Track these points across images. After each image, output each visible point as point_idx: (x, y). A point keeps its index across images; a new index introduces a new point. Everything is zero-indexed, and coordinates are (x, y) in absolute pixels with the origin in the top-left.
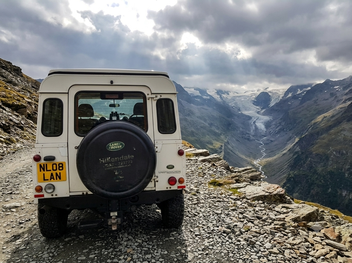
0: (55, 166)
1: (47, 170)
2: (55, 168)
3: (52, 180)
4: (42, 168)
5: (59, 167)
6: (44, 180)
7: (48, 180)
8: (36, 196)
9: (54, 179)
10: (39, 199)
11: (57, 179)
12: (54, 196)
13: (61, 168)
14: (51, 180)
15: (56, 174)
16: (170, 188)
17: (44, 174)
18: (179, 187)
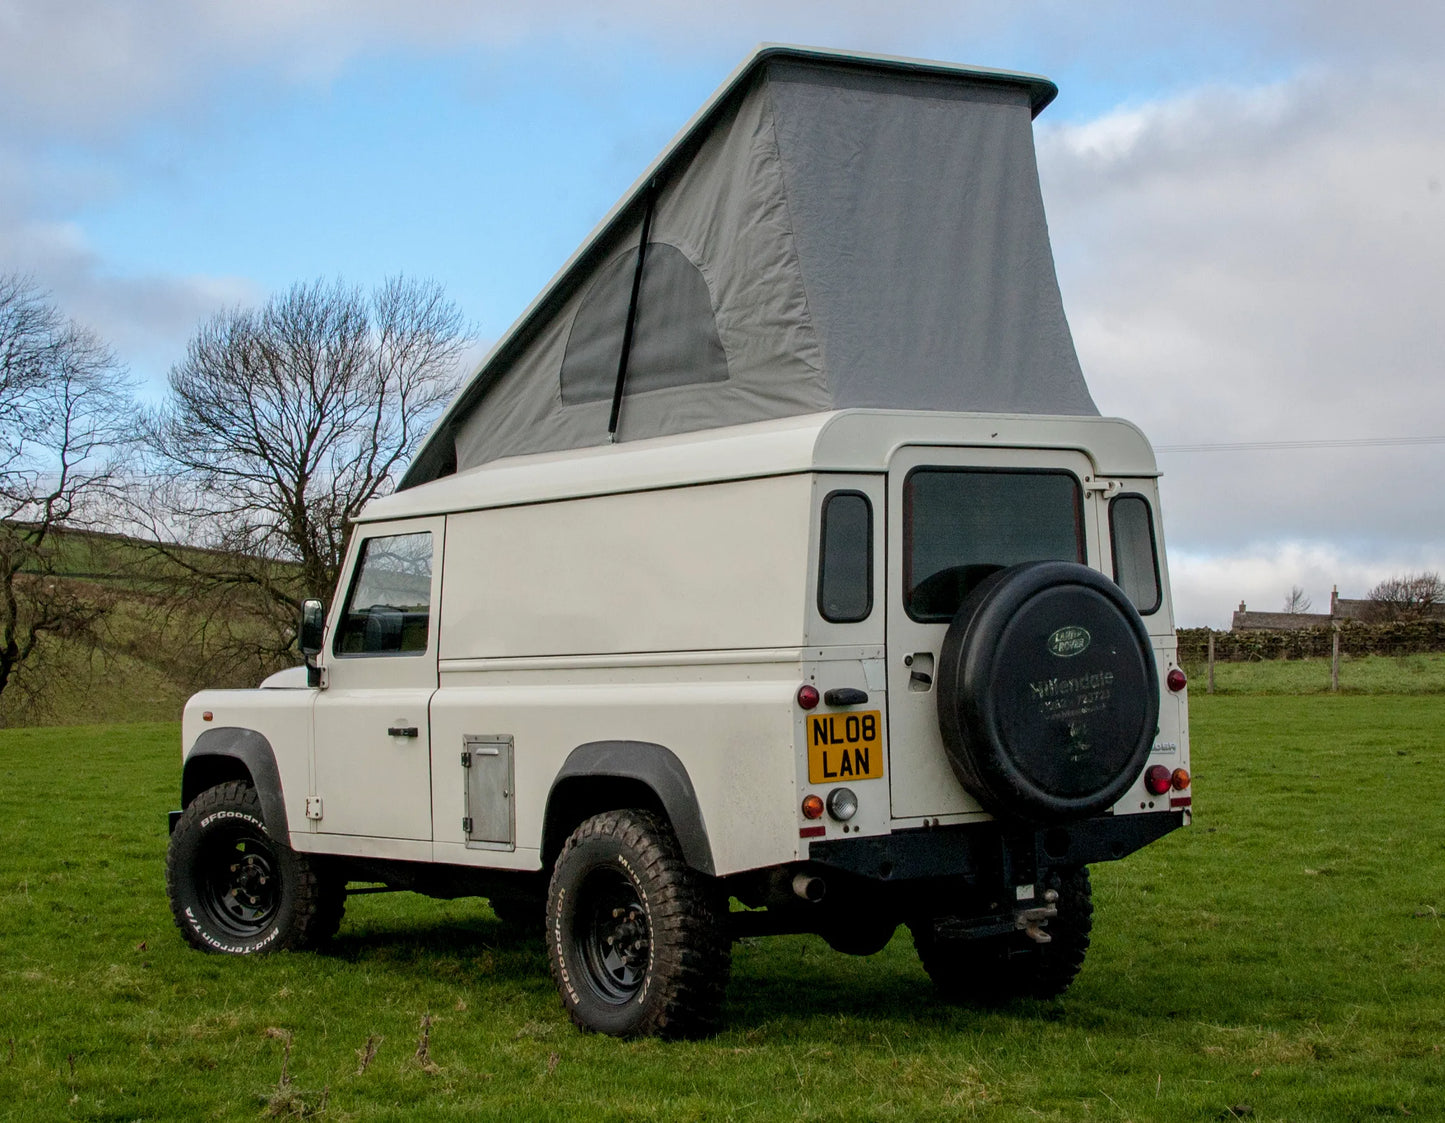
0: (852, 724)
1: (834, 741)
2: (853, 735)
3: (846, 773)
4: (820, 732)
5: (866, 728)
6: (827, 775)
7: (834, 775)
8: (805, 833)
9: (851, 773)
10: (812, 845)
11: (858, 773)
12: (852, 835)
13: (869, 733)
14: (842, 774)
15: (857, 751)
16: (1151, 805)
17: (825, 754)
18: (1174, 802)
